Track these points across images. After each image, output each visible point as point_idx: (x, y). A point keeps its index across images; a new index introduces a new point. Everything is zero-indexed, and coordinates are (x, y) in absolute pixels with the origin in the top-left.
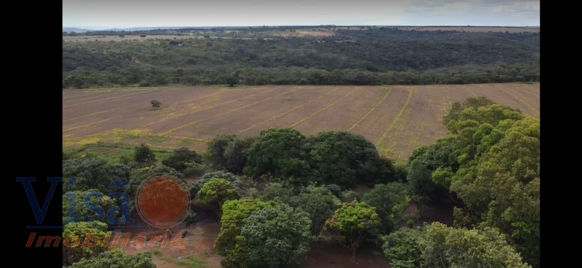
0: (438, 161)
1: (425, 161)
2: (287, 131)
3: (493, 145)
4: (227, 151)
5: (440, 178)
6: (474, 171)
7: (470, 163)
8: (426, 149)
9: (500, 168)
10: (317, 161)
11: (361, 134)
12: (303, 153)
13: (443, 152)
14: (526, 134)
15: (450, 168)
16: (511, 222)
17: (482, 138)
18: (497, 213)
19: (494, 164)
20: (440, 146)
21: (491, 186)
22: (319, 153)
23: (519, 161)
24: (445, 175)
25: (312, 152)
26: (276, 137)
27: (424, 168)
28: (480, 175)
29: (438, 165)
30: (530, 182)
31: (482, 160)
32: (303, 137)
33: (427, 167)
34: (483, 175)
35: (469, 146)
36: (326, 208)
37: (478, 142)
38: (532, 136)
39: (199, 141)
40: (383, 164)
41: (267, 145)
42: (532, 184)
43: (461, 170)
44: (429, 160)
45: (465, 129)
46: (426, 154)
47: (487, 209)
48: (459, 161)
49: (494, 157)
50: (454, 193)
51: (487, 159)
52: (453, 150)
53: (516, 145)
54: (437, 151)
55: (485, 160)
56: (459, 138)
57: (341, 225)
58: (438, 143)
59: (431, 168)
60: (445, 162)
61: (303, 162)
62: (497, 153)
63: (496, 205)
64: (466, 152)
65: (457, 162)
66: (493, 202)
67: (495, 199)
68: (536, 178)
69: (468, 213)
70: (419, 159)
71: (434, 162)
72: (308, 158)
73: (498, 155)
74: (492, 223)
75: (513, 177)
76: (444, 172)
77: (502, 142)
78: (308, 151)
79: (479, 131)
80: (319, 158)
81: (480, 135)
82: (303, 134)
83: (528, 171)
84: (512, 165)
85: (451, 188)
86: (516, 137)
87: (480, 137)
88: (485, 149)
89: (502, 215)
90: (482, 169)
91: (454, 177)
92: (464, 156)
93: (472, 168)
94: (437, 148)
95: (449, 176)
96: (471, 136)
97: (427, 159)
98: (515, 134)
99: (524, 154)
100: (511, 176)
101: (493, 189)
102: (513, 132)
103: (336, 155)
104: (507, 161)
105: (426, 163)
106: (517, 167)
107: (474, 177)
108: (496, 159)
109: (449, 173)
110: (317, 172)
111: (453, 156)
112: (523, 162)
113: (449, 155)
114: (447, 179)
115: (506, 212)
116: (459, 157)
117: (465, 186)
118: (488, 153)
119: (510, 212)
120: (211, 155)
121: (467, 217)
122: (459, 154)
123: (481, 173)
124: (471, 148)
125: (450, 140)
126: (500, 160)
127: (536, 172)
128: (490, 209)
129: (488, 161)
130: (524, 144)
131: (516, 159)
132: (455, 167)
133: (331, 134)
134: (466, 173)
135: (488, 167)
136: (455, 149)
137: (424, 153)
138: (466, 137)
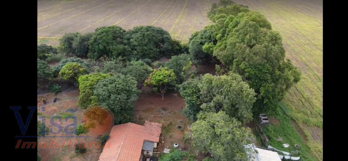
0: (205, 40)
1: (199, 40)
2: (113, 28)
3: (234, 28)
4: (75, 44)
5: (207, 49)
6: (225, 43)
7: (223, 39)
8: (198, 33)
9: (238, 41)
10: (135, 46)
11: (160, 27)
12: (125, 41)
13: (208, 34)
14: (251, 20)
15: (212, 43)
16: (245, 69)
17: (229, 24)
18: (238, 65)
19: (236, 38)
20: (206, 31)
21: (234, 52)
22: (136, 40)
23: (248, 36)
24: (210, 47)
25: (131, 40)
26: (107, 32)
27: (198, 44)
28: (228, 46)
29: (205, 42)
30: (254, 47)
31: (229, 37)
32: (124, 31)
33: (200, 43)
34: (230, 45)
35: (222, 29)
36: (144, 73)
37: (226, 26)
38: (254, 21)
39: (53, 39)
40: (175, 44)
41: (101, 38)
42: (255, 48)
43: (218, 44)
44: (201, 40)
45: (219, 19)
46: (199, 36)
47: (233, 64)
48: (217, 39)
49: (236, 35)
50: (215, 57)
51: (232, 36)
52: (213, 32)
53: (246, 27)
54: (205, 34)
55: (231, 37)
56: (217, 25)
57: (154, 82)
58: (205, 29)
59: (202, 44)
60: (210, 39)
61: (126, 47)
62: (237, 32)
63: (237, 61)
64: (221, 33)
65: (216, 39)
66: (235, 59)
67: (236, 58)
68: (256, 44)
69: (223, 67)
70: (195, 39)
71: (203, 40)
72: (129, 44)
73: (237, 33)
74: (235, 71)
75: (245, 45)
76: (209, 45)
77: (239, 26)
78: (129, 39)
79: (227, 20)
80: (136, 43)
81: (227, 22)
82: (124, 28)
83: (253, 41)
84: (245, 39)
85: (214, 55)
86: (246, 22)
87: (228, 23)
88: (230, 31)
89: (240, 66)
90: (229, 42)
91: (215, 48)
92: (219, 35)
93: (224, 41)
94: (205, 32)
95: (212, 47)
96: (223, 23)
97: (200, 39)
98: (246, 21)
99: (250, 32)
100: (244, 44)
101: (235, 53)
102: (245, 19)
103: (147, 41)
104: (242, 37)
105: (199, 41)
106: (247, 39)
107: (226, 47)
108: (236, 36)
109: (211, 46)
110: (135, 52)
111: (213, 36)
112: (250, 36)
113: (212, 35)
114: (211, 49)
115: (242, 64)
116: (217, 36)
117: (221, 52)
118: (232, 33)
119: (244, 64)
120: (63, 47)
121: (222, 69)
122: (217, 34)
123: (229, 45)
124: (223, 30)
125: (212, 27)
126: (238, 36)
127: (256, 41)
128: (234, 63)
129: (232, 37)
130: (250, 26)
131: (246, 35)
132: (215, 42)
133: (142, 28)
134: (221, 45)
135: (232, 41)
136: (214, 32)
137: (198, 35)
138: (220, 24)
